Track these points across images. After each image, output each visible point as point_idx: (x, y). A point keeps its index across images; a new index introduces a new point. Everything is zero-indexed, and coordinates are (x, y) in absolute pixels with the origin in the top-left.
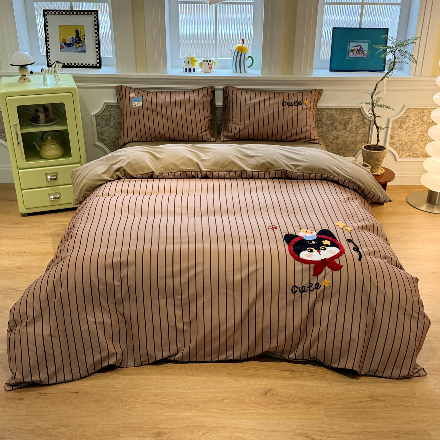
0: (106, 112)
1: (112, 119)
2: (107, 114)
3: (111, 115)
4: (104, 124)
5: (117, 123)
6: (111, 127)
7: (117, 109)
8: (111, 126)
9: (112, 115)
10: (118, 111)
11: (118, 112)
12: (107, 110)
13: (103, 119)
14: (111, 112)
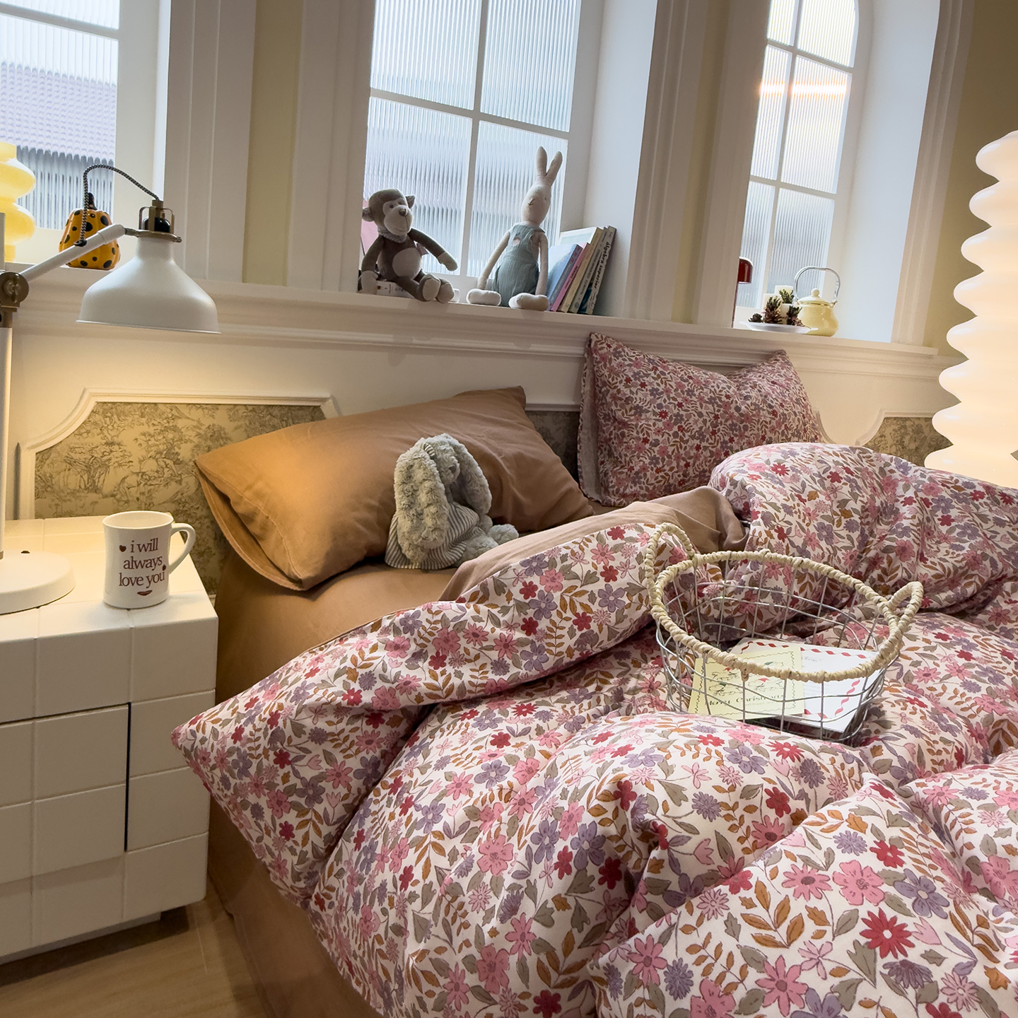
0: (88, 432)
1: (113, 461)
2: (96, 440)
3: (112, 444)
4: (72, 486)
5: (135, 476)
6: (106, 496)
7: (144, 420)
8: (107, 489)
9: (119, 444)
10: (145, 429)
11: (144, 434)
12: (95, 423)
13: (71, 463)
14: (113, 433)
